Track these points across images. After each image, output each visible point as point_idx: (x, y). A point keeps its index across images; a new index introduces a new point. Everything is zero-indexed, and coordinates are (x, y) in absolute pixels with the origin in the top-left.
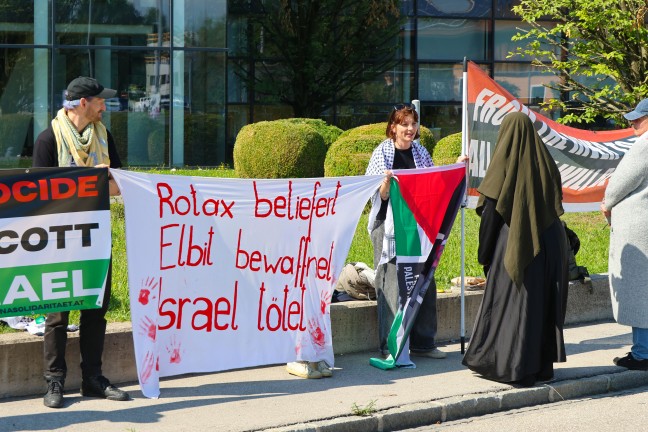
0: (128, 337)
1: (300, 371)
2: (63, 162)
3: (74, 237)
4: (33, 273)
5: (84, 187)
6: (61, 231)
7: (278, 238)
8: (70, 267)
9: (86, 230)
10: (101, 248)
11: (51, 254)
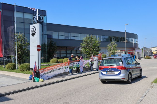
9: (78, 63)
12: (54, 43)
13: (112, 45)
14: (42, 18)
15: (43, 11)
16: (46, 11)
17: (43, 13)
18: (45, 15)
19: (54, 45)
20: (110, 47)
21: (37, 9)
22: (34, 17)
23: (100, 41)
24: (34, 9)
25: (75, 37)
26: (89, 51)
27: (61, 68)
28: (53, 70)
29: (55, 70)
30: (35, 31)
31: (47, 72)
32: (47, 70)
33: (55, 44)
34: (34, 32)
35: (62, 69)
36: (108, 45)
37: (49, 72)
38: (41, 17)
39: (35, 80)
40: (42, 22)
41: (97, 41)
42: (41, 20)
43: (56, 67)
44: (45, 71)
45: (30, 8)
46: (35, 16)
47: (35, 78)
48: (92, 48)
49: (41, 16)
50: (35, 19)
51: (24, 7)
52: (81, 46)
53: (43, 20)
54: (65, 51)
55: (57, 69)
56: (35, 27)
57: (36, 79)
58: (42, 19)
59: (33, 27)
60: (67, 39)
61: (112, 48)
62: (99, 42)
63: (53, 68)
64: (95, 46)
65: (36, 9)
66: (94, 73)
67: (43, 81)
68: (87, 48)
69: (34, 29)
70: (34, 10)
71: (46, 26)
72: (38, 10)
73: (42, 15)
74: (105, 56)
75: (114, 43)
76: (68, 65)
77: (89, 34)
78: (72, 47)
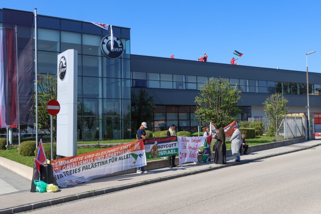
0: (178, 159)
1: (195, 163)
2: (171, 135)
3: (174, 145)
4: (170, 150)
5: (175, 139)
6: (172, 144)
7: (192, 144)
8: (174, 149)
9: (175, 144)
10: (177, 147)
11: (172, 148)
12: (148, 97)
13: (275, 100)
14: (121, 44)
15: (122, 29)
16: (129, 29)
17: (123, 33)
18: (128, 38)
19: (148, 102)
20: (270, 105)
21: (110, 26)
22: (103, 43)
23: (239, 92)
24: (104, 25)
25: (197, 83)
26: (213, 114)
27: (121, 156)
28: (96, 162)
29: (103, 163)
30: (65, 67)
31: (77, 167)
32: (77, 162)
33: (151, 99)
34: (63, 70)
35: (124, 160)
36: (265, 100)
37: (86, 168)
38: (119, 42)
39: (37, 188)
40: (121, 52)
41: (231, 92)
42: (119, 48)
43: (105, 155)
44: (72, 163)
45: (94, 23)
46: (106, 41)
47: (37, 181)
48: (221, 108)
49: (118, 39)
50: (105, 46)
51: (82, 22)
52: (197, 102)
53: (122, 48)
54: (174, 114)
55: (108, 159)
56: (65, 59)
57: (39, 186)
58: (120, 46)
59: (62, 58)
60: (180, 88)
61: (274, 109)
62: (236, 93)
63: (95, 157)
64: (228, 102)
65: (108, 25)
66: (210, 169)
67: (59, 191)
68: (211, 107)
69: (64, 62)
70: (102, 27)
71: (129, 61)
72: (112, 26)
73: (121, 38)
74: (261, 125)
75: (281, 97)
76: (142, 149)
77: (208, 77)
78: (190, 106)
